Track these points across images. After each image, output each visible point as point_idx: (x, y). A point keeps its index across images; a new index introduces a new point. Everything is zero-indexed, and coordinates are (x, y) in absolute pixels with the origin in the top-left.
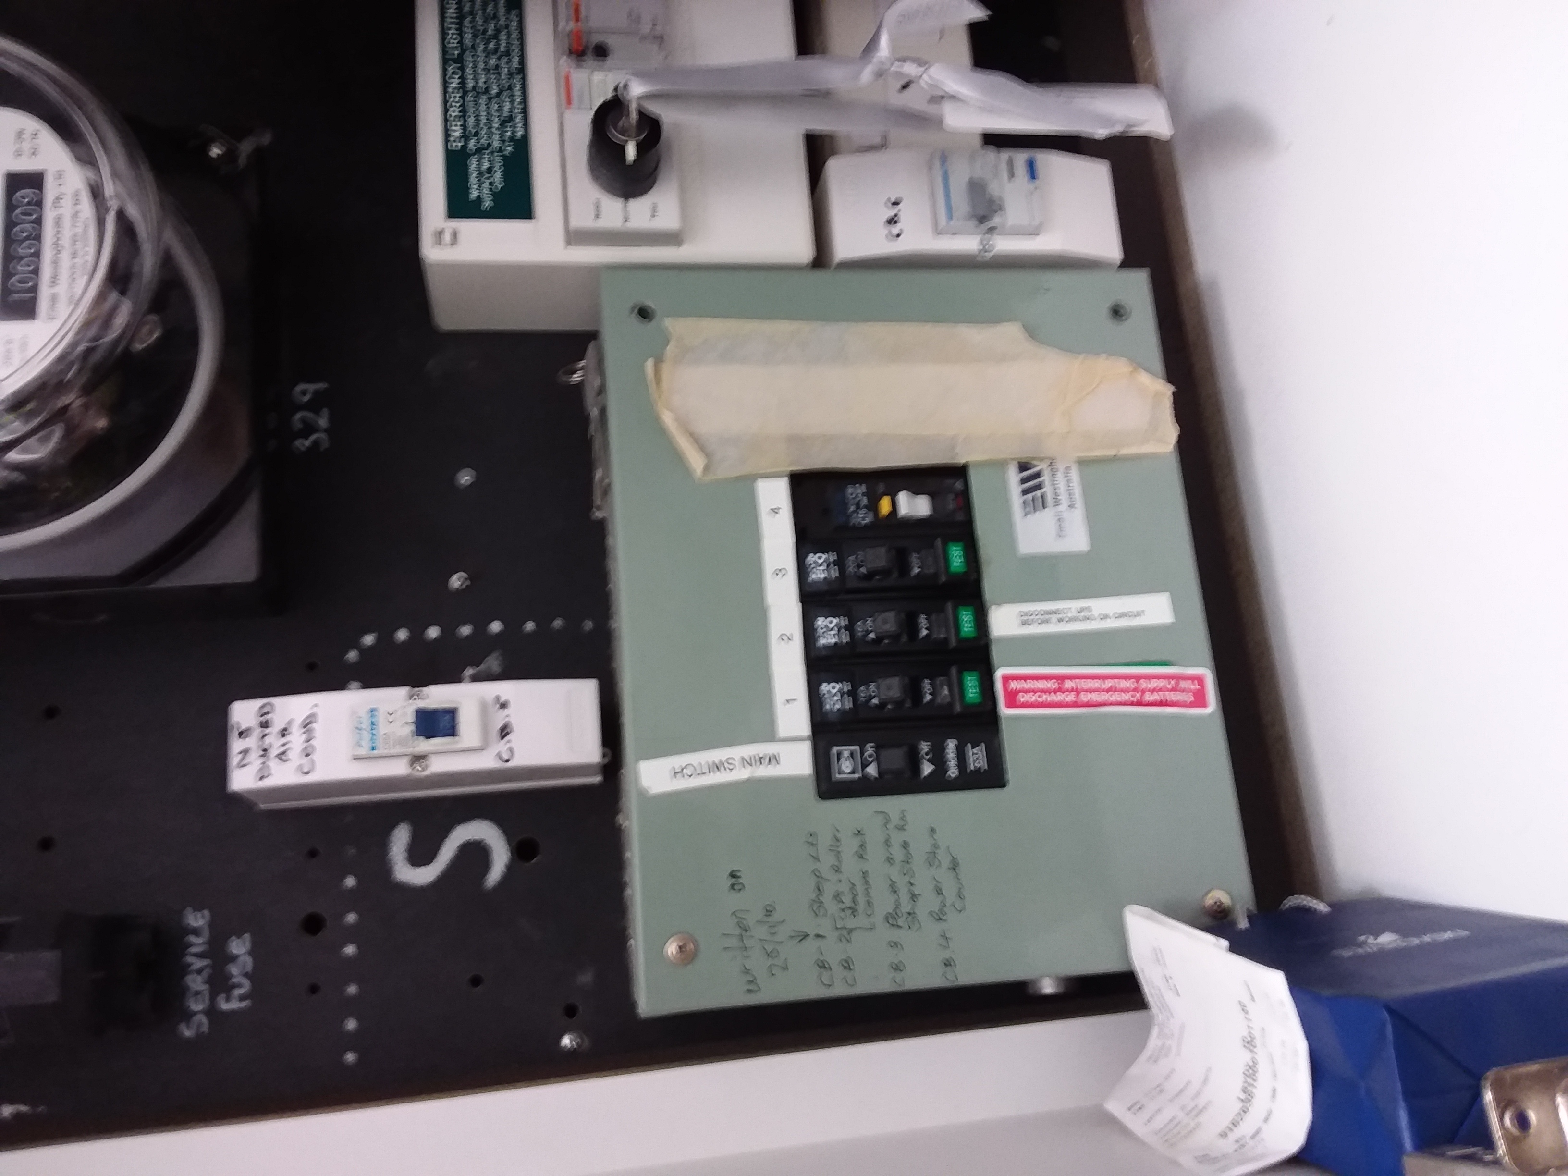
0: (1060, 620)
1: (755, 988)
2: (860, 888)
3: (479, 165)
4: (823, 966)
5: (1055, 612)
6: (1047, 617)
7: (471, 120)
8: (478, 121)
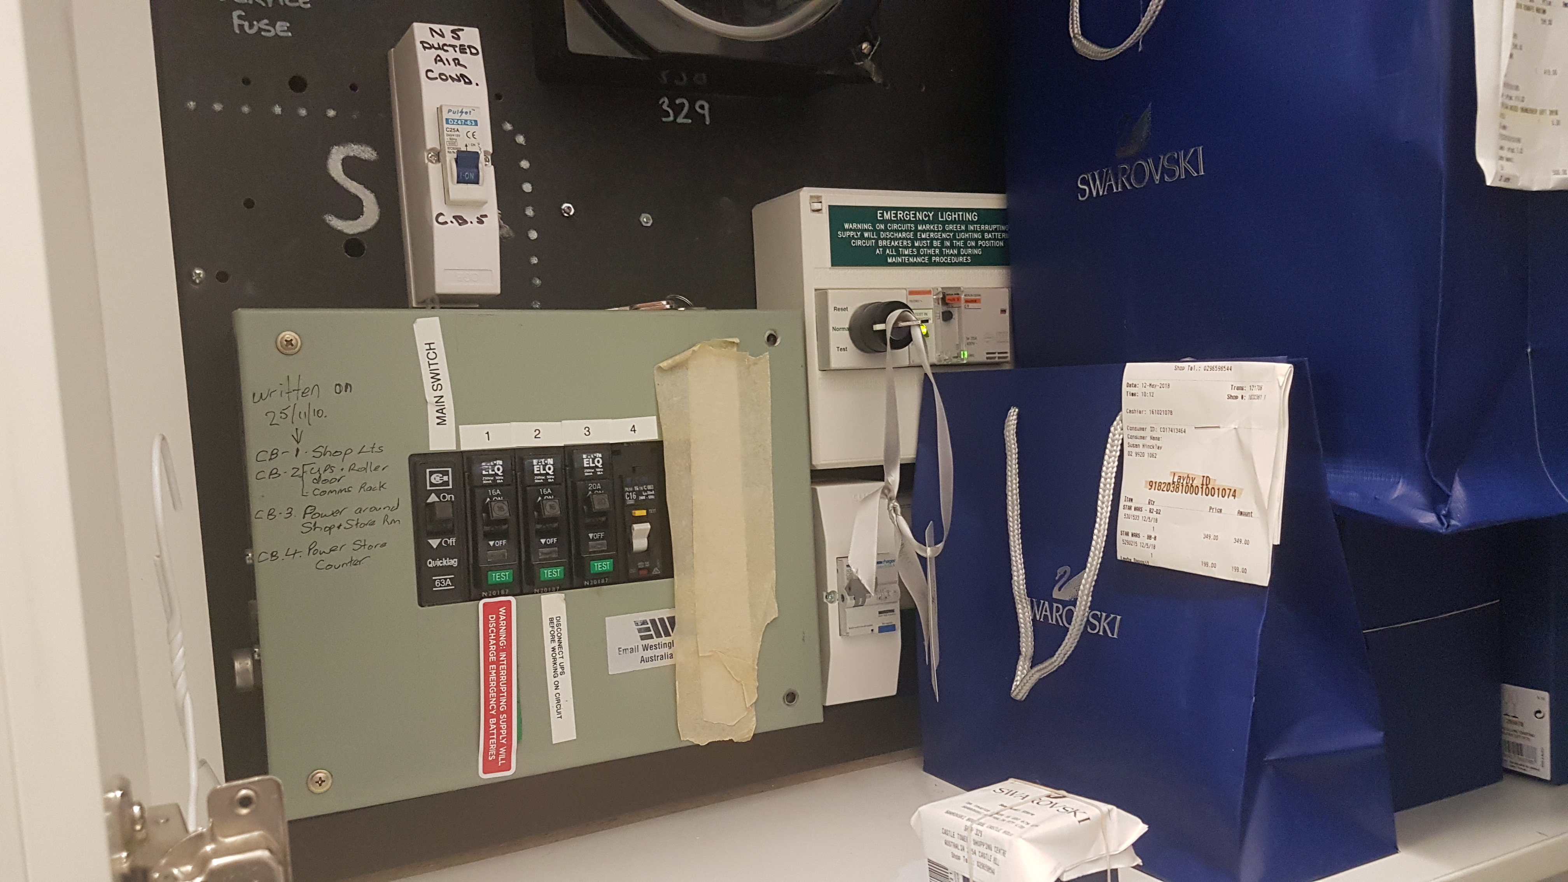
0: (554, 649)
1: (256, 400)
2: (336, 486)
3: (866, 230)
4: (274, 454)
5: (560, 646)
6: (556, 639)
7: (895, 226)
8: (897, 231)
